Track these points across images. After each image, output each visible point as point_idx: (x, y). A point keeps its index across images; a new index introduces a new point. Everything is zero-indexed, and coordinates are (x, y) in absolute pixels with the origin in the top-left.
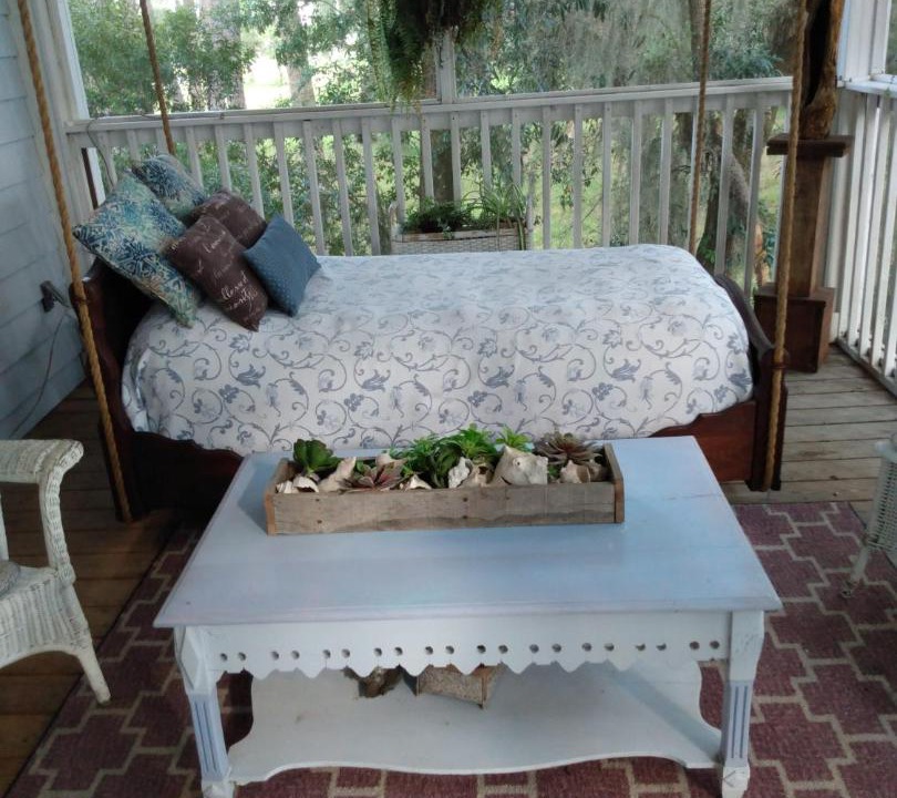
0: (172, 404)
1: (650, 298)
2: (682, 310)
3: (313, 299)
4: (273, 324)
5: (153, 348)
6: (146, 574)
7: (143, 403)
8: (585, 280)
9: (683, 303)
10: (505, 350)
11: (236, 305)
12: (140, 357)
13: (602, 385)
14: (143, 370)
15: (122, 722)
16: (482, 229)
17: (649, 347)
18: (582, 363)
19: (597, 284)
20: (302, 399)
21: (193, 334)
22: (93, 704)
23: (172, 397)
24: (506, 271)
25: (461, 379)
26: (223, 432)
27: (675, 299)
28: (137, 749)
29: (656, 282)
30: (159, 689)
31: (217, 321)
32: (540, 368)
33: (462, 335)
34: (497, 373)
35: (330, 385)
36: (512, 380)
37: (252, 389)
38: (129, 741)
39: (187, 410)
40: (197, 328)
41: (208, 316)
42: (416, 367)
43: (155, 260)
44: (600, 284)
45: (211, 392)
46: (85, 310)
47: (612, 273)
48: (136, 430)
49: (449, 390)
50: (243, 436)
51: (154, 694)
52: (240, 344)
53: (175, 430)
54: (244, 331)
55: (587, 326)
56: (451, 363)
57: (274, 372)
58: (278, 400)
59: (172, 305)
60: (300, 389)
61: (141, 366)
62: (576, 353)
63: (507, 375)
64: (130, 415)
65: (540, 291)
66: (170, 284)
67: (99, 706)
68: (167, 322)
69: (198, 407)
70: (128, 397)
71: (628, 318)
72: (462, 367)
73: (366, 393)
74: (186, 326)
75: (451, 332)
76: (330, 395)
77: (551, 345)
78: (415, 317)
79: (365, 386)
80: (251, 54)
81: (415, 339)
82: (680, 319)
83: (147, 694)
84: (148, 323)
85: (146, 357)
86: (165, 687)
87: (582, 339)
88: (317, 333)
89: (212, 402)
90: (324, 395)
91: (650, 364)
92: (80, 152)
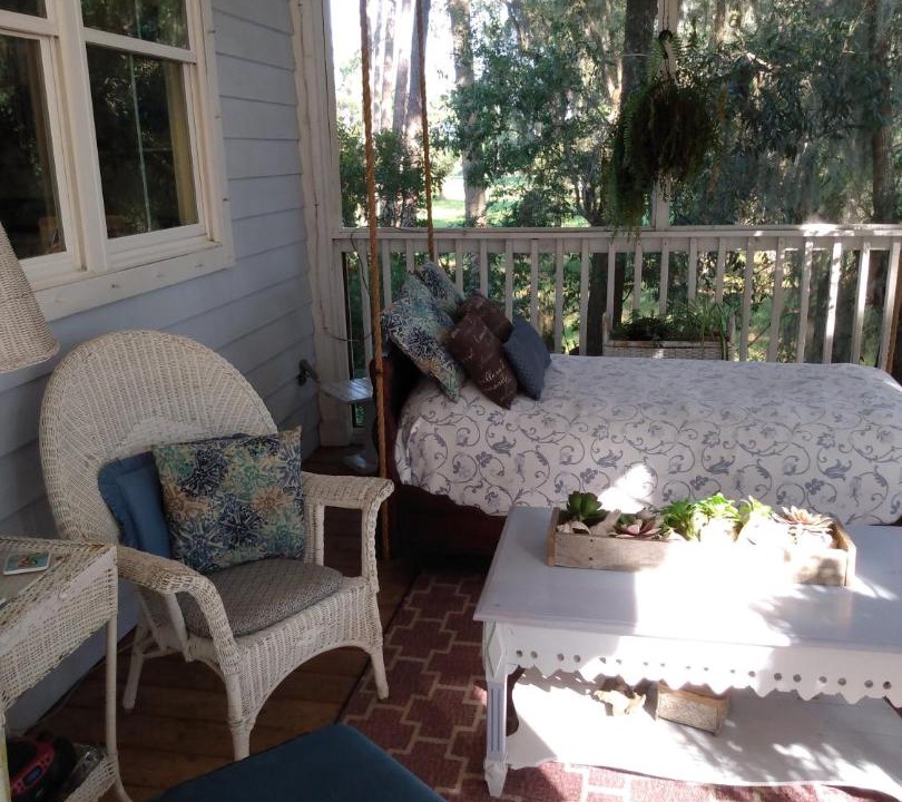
0: (435, 464)
1: (860, 409)
2: (891, 421)
3: (552, 387)
4: (522, 405)
5: (424, 417)
6: (400, 605)
7: (410, 461)
8: (795, 390)
9: (890, 415)
10: (726, 442)
11: (495, 386)
12: (412, 424)
13: (814, 481)
14: (414, 434)
15: (401, 716)
16: (688, 340)
17: (859, 451)
18: (797, 460)
19: (808, 393)
20: (545, 469)
21: (458, 408)
22: (374, 700)
23: (436, 458)
24: (721, 376)
25: (686, 464)
26: (474, 491)
27: (884, 412)
28: (415, 737)
29: (863, 396)
30: (426, 695)
31: (477, 399)
32: (758, 460)
33: (688, 427)
34: (718, 461)
35: (570, 459)
36: (732, 470)
37: (503, 457)
38: (408, 731)
39: (447, 470)
40: (462, 402)
41: (470, 394)
42: (645, 450)
43: (435, 346)
44: (810, 394)
45: (469, 456)
46: (380, 381)
47: (820, 386)
48: (403, 482)
49: (674, 473)
50: (491, 497)
51: (424, 698)
52: (496, 418)
53: (435, 486)
54: (499, 409)
55: (801, 428)
56: (677, 450)
57: (523, 444)
58: (524, 468)
59: (444, 383)
60: (544, 461)
61: (413, 430)
62: (793, 450)
63: (728, 464)
64: (399, 470)
65: (755, 396)
66: (445, 365)
67: (379, 701)
68: (436, 396)
69: (457, 468)
70: (399, 454)
71: (840, 424)
72: (687, 454)
73: (599, 468)
74: (453, 401)
75: (678, 423)
76: (570, 468)
77: (769, 442)
78: (645, 408)
79: (601, 462)
80: (442, 174)
81: (645, 426)
82: (888, 429)
83: (418, 697)
84: (420, 396)
85: (418, 424)
86: (431, 693)
87: (798, 439)
88: (559, 415)
89: (469, 465)
90: (564, 468)
91: (860, 466)
92: (340, 255)
